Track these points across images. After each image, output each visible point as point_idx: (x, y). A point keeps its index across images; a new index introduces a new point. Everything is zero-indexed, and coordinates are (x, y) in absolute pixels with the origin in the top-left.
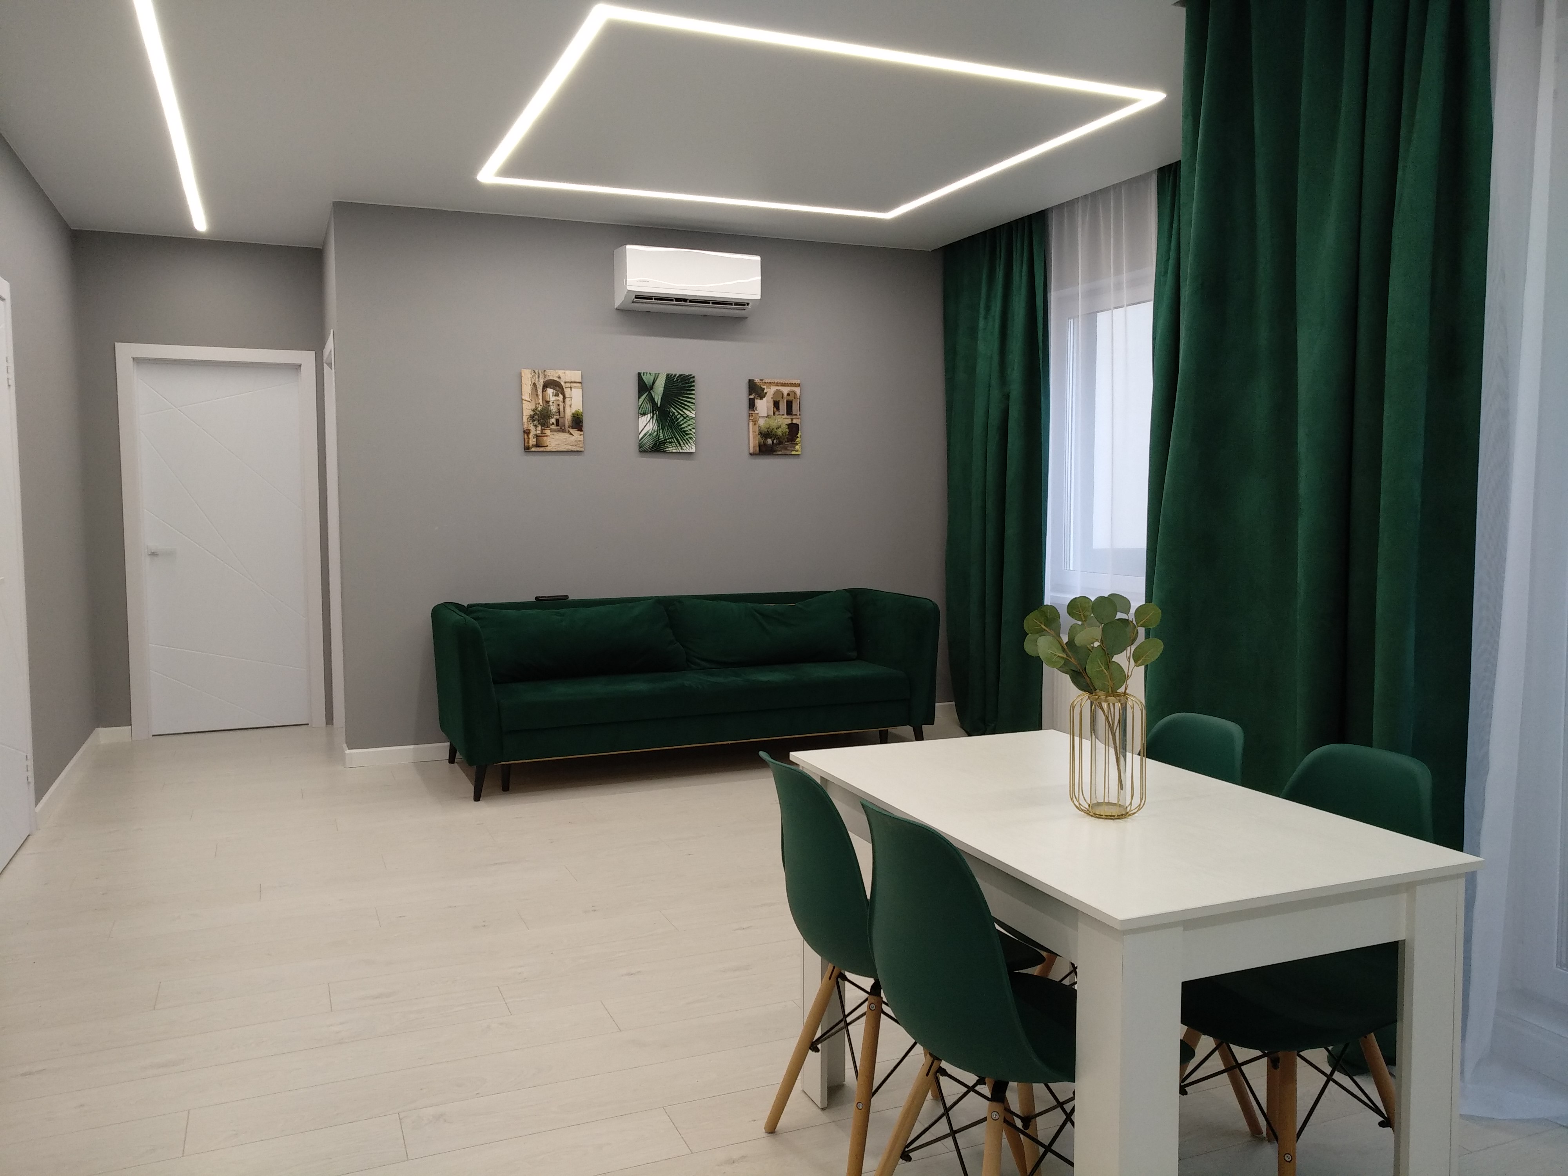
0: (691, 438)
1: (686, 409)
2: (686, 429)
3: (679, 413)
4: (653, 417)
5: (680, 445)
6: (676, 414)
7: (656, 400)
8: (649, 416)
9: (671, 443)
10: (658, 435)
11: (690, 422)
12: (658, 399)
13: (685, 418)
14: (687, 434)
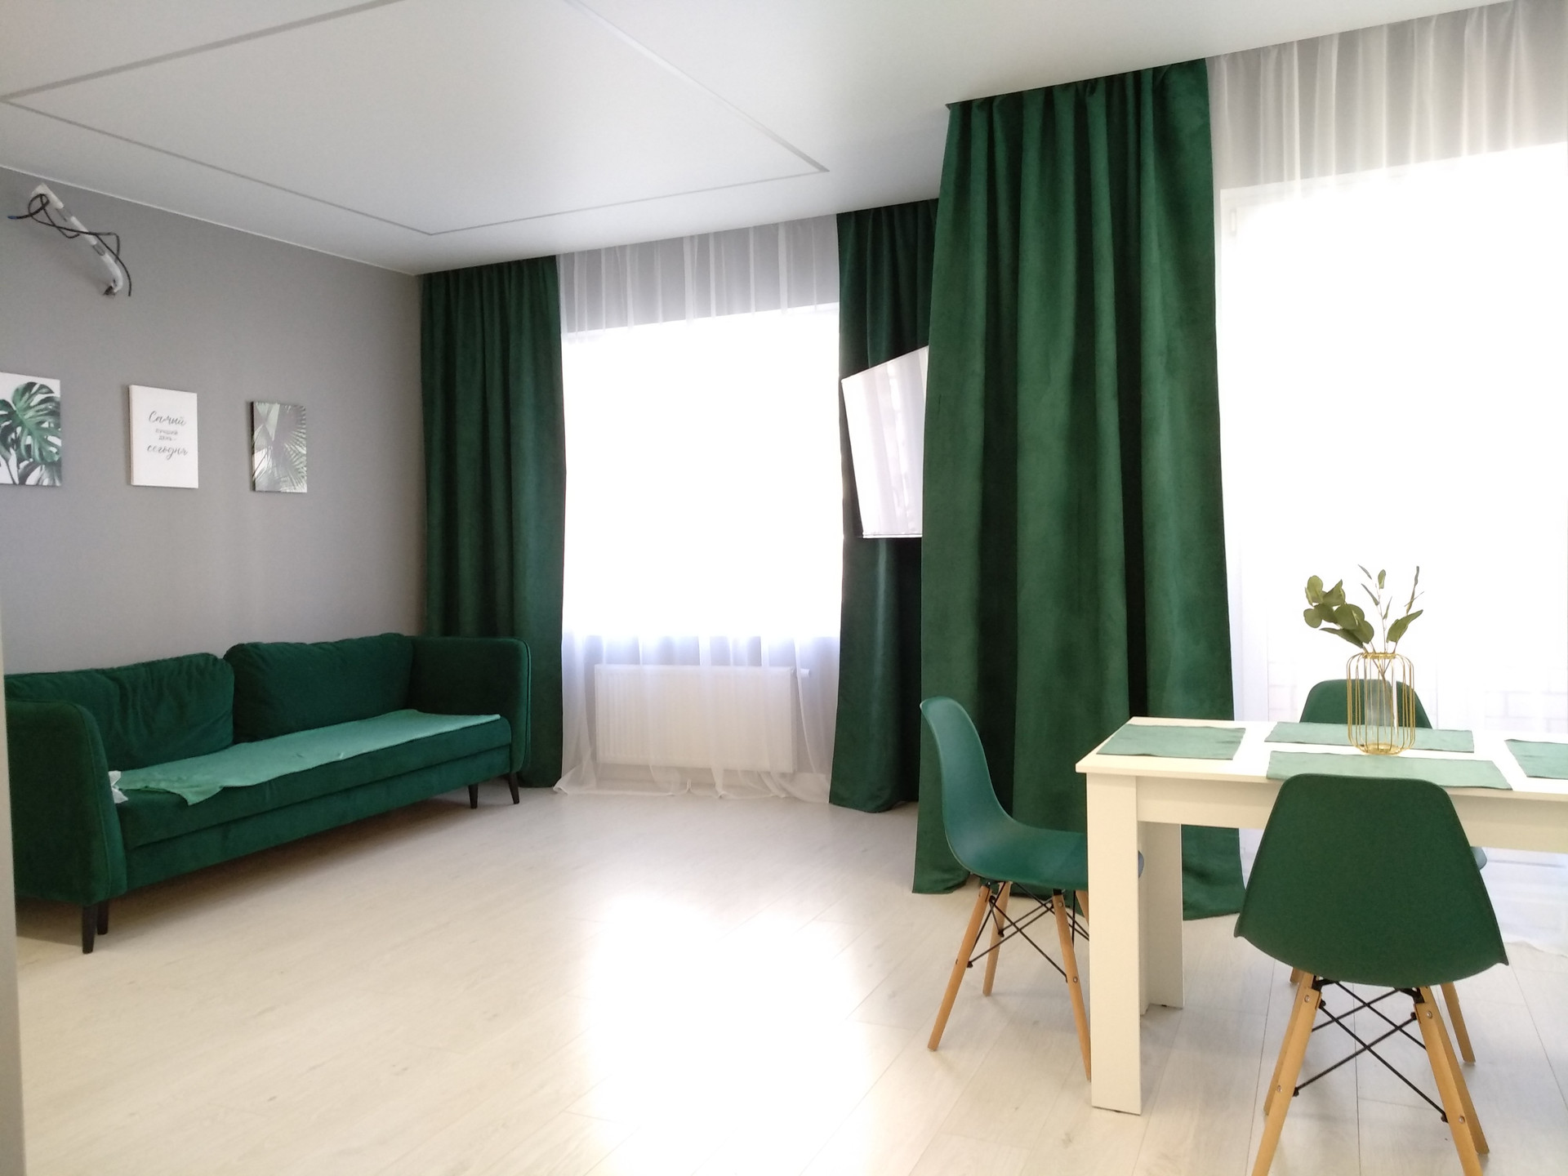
0: (303, 477)
1: (298, 445)
2: (298, 467)
3: (294, 452)
4: (267, 453)
5: (294, 485)
6: (289, 449)
7: (270, 434)
8: (264, 451)
9: (285, 481)
10: (273, 473)
11: (302, 460)
12: (272, 432)
13: (297, 454)
14: (300, 473)
